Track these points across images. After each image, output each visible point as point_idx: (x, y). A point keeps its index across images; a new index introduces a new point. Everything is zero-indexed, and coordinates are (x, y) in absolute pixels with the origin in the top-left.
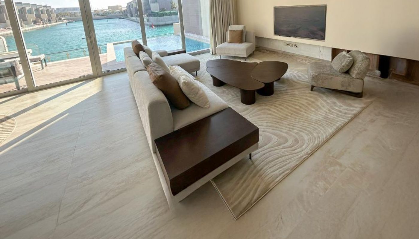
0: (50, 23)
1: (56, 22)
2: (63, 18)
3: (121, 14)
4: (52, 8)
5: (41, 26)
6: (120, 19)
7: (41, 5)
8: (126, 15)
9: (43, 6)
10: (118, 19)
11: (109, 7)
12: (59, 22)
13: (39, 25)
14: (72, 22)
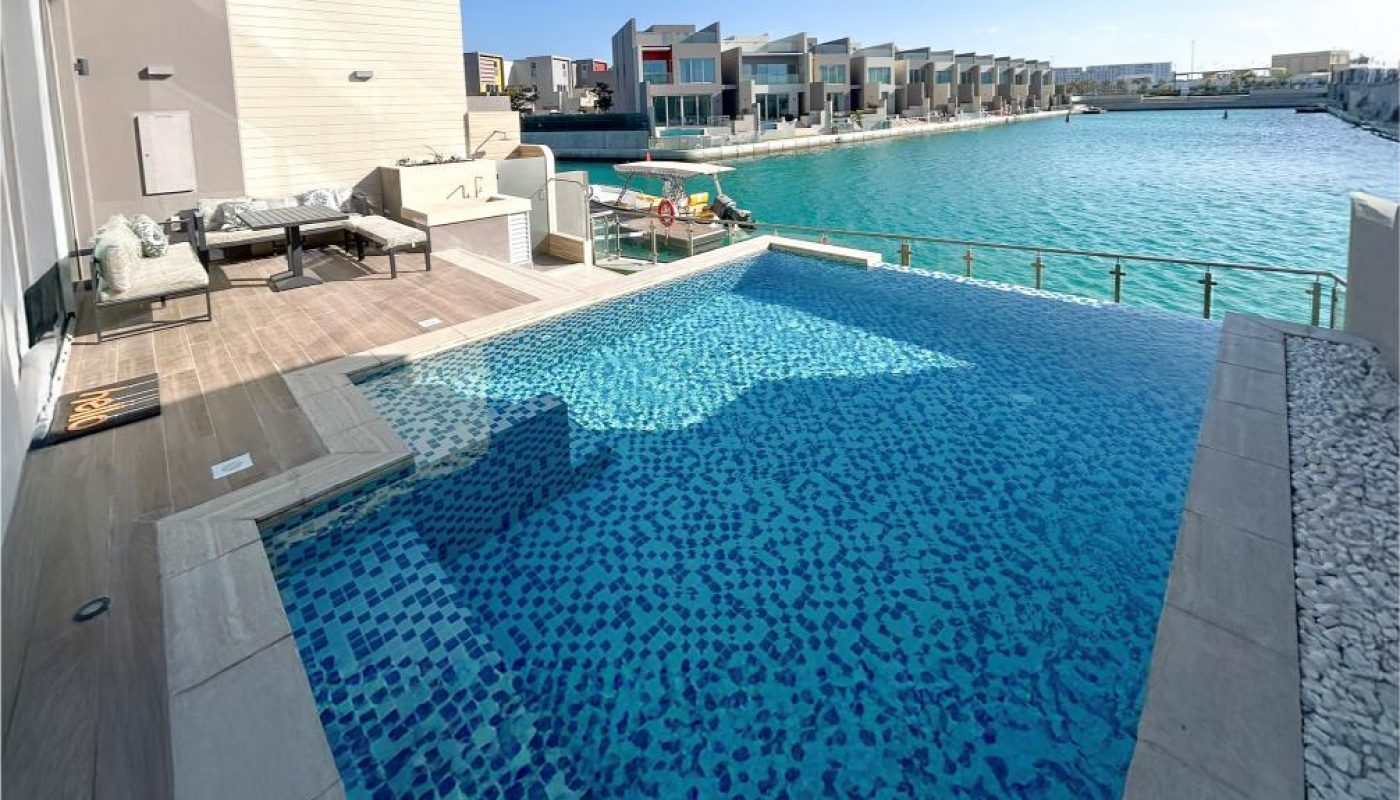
0: (1028, 112)
1: (1049, 110)
2: (1074, 99)
3: (1324, 90)
4: (1054, 65)
5: (1001, 119)
6: (1299, 111)
7: (1022, 60)
8: (1342, 96)
9: (1028, 63)
10: (1294, 111)
11: (1277, 60)
12: (1058, 109)
13: (997, 114)
14: (1098, 113)
